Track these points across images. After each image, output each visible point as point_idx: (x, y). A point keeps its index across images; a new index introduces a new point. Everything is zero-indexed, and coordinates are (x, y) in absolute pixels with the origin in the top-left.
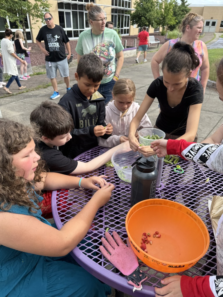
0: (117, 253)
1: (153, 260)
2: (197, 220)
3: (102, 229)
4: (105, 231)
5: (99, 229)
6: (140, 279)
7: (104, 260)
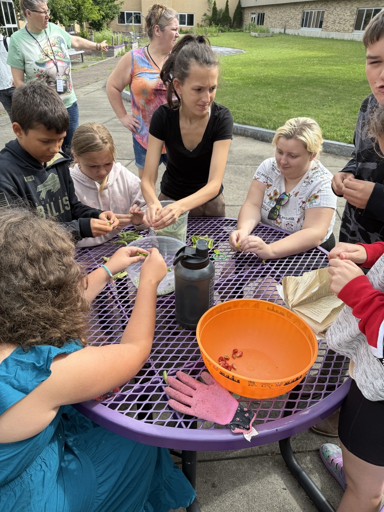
0: (200, 399)
1: (263, 385)
2: (285, 314)
3: (155, 376)
4: (161, 377)
5: (151, 378)
6: (247, 421)
7: (184, 419)
